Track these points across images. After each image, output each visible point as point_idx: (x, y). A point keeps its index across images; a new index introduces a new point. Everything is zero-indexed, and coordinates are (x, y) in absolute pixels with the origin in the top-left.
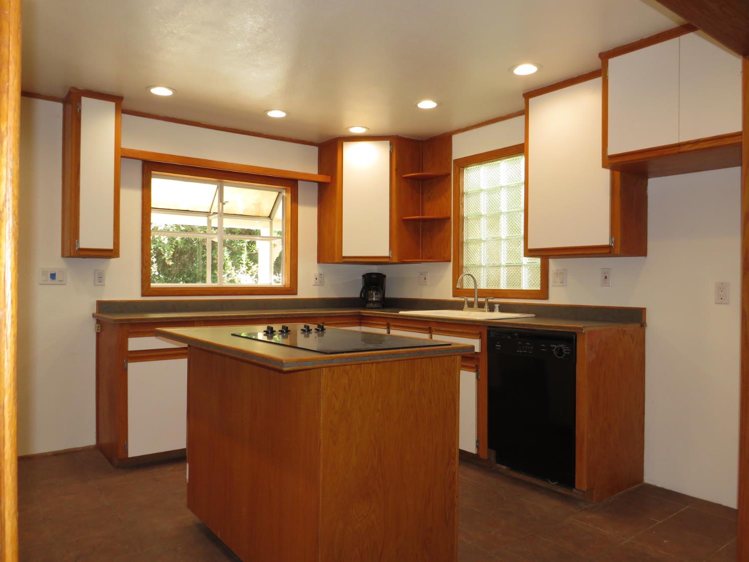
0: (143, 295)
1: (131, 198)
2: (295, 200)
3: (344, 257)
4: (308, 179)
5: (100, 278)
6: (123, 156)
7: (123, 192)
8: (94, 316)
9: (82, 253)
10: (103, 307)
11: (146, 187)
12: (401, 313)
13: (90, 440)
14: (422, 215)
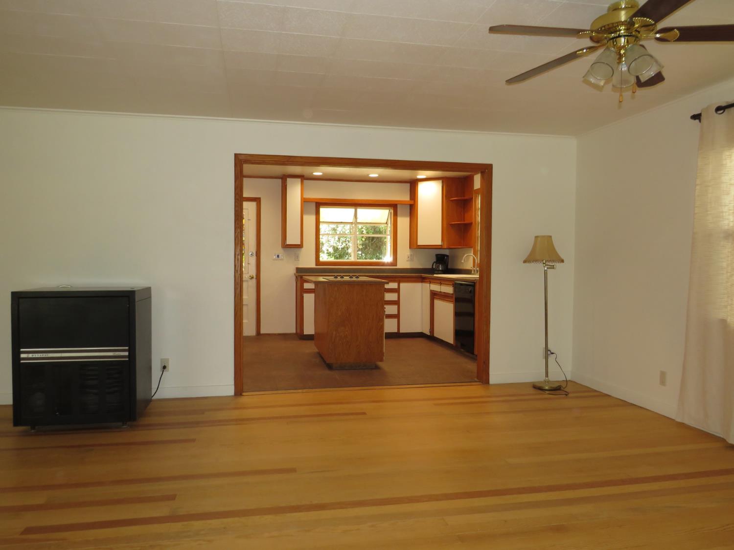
0: (316, 265)
1: (310, 219)
2: (395, 214)
3: (419, 246)
4: (403, 203)
5: (297, 258)
6: (305, 201)
7: (305, 217)
8: (295, 274)
9: (288, 246)
10: (299, 270)
11: (317, 213)
12: (435, 275)
13: (294, 331)
14: (464, 221)
